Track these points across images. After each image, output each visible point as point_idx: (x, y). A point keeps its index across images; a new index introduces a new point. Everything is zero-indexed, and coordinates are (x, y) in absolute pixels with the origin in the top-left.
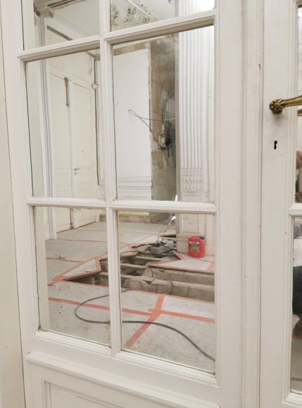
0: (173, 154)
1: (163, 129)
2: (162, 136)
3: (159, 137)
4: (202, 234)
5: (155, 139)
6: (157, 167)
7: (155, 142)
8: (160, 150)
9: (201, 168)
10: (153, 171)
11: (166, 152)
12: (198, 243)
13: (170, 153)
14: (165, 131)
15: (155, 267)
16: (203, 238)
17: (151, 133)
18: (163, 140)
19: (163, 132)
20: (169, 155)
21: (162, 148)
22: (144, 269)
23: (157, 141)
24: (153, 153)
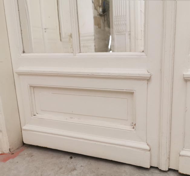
0: (107, 20)
1: (101, 2)
2: (100, 6)
3: (98, 7)
5: (95, 8)
6: (97, 27)
7: (96, 11)
8: (99, 16)
9: (125, 16)
10: (95, 30)
11: (103, 18)
13: (106, 19)
14: (101, 3)
17: (93, 4)
18: (100, 10)
19: (100, 4)
20: (105, 20)
21: (100, 15)
23: (97, 10)
24: (95, 18)
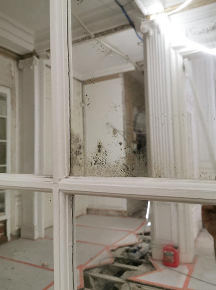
1: (135, 136)
2: (134, 142)
4: (175, 242)
8: (133, 154)
11: (138, 155)
12: (172, 253)
14: (136, 138)
15: (132, 282)
16: (177, 248)
18: (135, 146)
21: (134, 152)
22: (122, 284)
23: (130, 147)
